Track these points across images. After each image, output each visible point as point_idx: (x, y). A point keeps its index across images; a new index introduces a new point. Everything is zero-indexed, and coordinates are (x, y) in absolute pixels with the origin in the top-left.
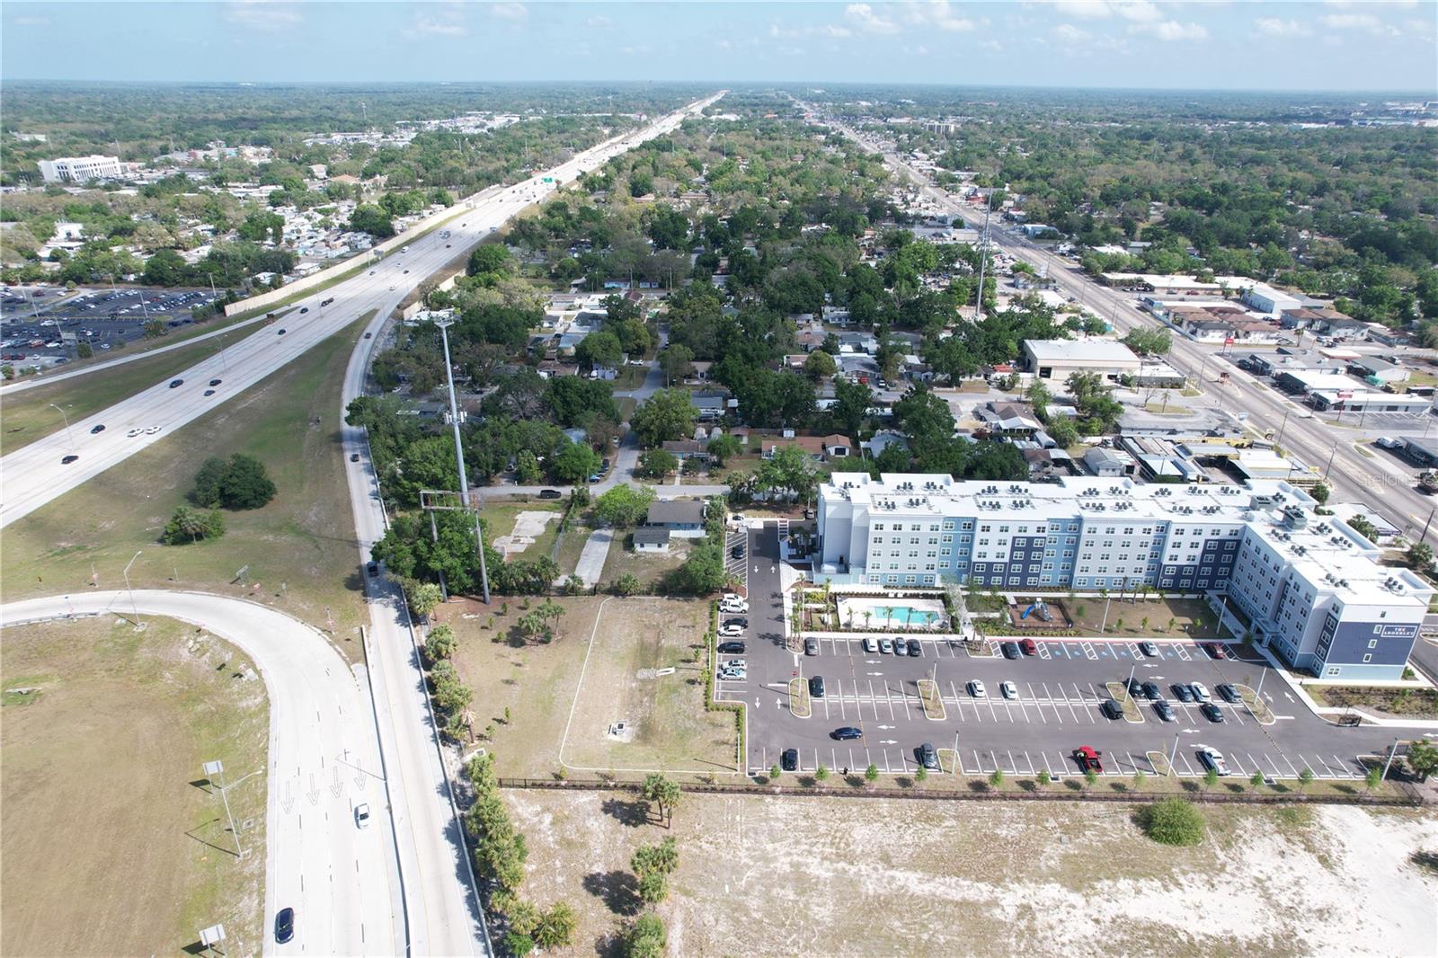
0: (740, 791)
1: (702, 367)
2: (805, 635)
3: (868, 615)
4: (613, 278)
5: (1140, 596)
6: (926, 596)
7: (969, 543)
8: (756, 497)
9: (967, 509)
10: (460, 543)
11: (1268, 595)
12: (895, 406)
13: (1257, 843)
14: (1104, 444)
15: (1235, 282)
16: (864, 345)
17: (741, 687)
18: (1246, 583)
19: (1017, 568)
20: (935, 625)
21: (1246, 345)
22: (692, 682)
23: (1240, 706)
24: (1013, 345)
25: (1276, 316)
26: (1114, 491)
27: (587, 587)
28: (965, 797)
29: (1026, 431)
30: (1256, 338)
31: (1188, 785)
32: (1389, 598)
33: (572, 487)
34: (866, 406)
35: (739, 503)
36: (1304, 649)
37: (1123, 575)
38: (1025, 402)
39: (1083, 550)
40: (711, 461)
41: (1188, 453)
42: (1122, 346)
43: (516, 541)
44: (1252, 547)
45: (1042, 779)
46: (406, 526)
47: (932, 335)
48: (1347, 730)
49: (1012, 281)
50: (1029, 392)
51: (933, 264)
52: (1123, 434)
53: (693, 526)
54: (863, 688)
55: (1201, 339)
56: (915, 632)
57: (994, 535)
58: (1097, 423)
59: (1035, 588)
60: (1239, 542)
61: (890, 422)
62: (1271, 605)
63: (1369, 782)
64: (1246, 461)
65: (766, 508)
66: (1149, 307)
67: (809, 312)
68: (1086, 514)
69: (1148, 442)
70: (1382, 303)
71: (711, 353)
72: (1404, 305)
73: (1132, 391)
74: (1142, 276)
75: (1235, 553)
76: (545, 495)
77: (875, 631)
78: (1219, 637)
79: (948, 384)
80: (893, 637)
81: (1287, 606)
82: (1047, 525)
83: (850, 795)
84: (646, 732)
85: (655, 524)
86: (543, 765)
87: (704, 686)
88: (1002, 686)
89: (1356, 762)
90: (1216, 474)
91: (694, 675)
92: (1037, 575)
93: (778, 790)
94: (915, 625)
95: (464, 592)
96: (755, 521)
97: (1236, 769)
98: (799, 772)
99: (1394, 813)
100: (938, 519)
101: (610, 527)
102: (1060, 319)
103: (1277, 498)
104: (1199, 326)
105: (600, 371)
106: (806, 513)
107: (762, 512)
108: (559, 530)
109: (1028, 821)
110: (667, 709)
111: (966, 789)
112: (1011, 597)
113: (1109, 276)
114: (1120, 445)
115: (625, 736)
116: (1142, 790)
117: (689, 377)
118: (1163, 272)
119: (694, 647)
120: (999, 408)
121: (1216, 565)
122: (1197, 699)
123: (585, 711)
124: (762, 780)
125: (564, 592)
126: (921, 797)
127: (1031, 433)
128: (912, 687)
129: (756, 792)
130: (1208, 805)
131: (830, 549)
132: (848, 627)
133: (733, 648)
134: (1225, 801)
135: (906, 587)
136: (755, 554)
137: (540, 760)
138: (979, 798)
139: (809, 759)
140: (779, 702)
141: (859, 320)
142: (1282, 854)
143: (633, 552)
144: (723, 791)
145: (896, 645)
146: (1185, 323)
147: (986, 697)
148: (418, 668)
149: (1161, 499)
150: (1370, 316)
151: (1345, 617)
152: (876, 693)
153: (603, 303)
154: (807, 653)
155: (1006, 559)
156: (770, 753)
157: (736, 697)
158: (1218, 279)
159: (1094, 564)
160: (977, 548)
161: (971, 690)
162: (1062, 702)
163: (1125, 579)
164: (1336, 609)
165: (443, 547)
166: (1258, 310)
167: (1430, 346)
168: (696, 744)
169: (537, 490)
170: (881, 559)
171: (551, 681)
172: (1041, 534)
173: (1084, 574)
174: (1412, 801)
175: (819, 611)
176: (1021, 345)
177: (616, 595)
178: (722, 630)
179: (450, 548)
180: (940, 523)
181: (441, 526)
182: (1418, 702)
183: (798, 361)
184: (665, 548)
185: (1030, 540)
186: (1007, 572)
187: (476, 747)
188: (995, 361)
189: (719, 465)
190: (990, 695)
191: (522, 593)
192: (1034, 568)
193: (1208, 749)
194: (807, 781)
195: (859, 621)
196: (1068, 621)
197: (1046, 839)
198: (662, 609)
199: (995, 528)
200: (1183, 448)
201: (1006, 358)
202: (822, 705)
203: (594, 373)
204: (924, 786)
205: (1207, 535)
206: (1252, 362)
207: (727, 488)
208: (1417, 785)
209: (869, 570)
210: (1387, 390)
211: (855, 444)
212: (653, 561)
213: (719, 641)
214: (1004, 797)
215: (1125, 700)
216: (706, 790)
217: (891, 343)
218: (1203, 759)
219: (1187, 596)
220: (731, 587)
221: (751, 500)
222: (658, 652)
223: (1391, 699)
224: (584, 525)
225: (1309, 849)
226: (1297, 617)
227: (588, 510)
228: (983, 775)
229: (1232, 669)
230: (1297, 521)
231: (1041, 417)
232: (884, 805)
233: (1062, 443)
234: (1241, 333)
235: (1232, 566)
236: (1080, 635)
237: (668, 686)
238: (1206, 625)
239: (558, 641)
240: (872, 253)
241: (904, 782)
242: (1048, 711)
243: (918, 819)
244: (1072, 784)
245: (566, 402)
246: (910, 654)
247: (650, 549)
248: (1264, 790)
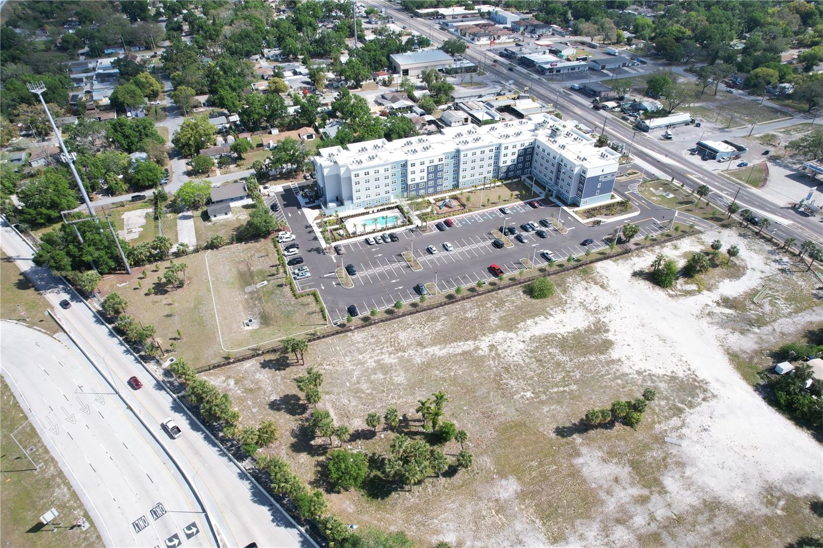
0: (333, 335)
1: (203, 99)
2: (334, 244)
3: (364, 225)
5: (493, 185)
6: (389, 209)
7: (404, 175)
8: (271, 173)
9: (400, 156)
10: (101, 241)
11: (552, 172)
12: (332, 104)
13: (576, 287)
14: (449, 108)
15: (485, 8)
16: (298, 70)
17: (310, 281)
18: (539, 168)
19: (431, 183)
20: (399, 222)
21: (500, 43)
22: (281, 286)
23: (552, 228)
24: (384, 59)
25: (509, 26)
26: (469, 132)
27: (191, 248)
28: (446, 304)
29: (407, 107)
30: (504, 39)
31: (542, 270)
32: (603, 162)
33: (153, 190)
34: (317, 107)
35: (263, 179)
36: (571, 195)
37: (483, 176)
38: (401, 92)
39: (462, 167)
40: (235, 156)
41: (492, 106)
42: (441, 51)
43: (130, 232)
44: (541, 149)
45: (479, 285)
46: (55, 238)
47: (336, 59)
48: (596, 228)
49: (368, 20)
50: (402, 85)
51: (321, 14)
52: (456, 101)
53: (241, 198)
54: (375, 265)
55: (477, 43)
56: (390, 228)
57: (418, 168)
58: (444, 98)
59: (442, 192)
60: (533, 148)
61: (331, 114)
62: (553, 176)
63: (612, 248)
64: (520, 106)
65: (280, 178)
66: (446, 27)
67: (256, 54)
68: (461, 147)
69: (470, 103)
70: (555, 13)
71: (206, 89)
72: (564, 14)
73: (453, 77)
74: (438, 9)
75: (532, 154)
76: (135, 199)
77: (370, 233)
78: (534, 197)
79: (356, 87)
80: (381, 234)
81: (562, 176)
82: (443, 157)
83: (390, 319)
84: (265, 320)
85: (218, 202)
86: (215, 354)
87: (288, 286)
88: (443, 245)
89: (603, 241)
90: (507, 116)
91: (280, 281)
92: (442, 185)
93: (353, 328)
94: (390, 225)
95: (112, 271)
96: (277, 188)
97: (559, 257)
98: (360, 316)
99: (622, 258)
100: (388, 164)
101: (188, 210)
102: (404, 39)
103: (545, 122)
104: (475, 36)
105: (134, 113)
106: (305, 178)
107: (279, 181)
108: (156, 218)
109: (478, 307)
110: (273, 304)
111: (444, 300)
112: (431, 199)
113: (420, 11)
114: (457, 107)
115: (255, 326)
116: (524, 277)
117: (196, 107)
118: (447, 6)
119: (273, 266)
120: (389, 97)
121: (524, 162)
122: (533, 230)
123: (225, 319)
124: (343, 325)
125: (177, 255)
126: (425, 310)
127: (410, 108)
128: (399, 257)
129: (341, 332)
130: (552, 277)
131: (329, 194)
132: (355, 234)
133: (295, 262)
134: (558, 273)
135: (376, 206)
136: (285, 206)
137: (212, 353)
138: (453, 303)
139: (363, 308)
140: (334, 283)
141: (288, 56)
142: (586, 288)
143: (210, 221)
144: (324, 337)
145: (383, 238)
146: (467, 34)
147: (438, 254)
148: (103, 324)
149: (492, 132)
150: (551, 21)
151: (589, 175)
152: (383, 265)
153: (115, 64)
154: (338, 254)
155: (425, 180)
156: (341, 311)
157: (310, 287)
158: (476, 7)
159: (468, 173)
160: (410, 177)
161: (429, 251)
162: (475, 246)
163: (485, 178)
164: (584, 172)
165: (89, 245)
166: (500, 23)
167: (580, 35)
168: (298, 317)
169: (129, 197)
170: (362, 193)
171: (195, 307)
172: (441, 163)
173: (464, 179)
174: (627, 251)
175: (336, 230)
176: (388, 57)
177: (212, 249)
178: (286, 253)
179: (95, 244)
180: (389, 167)
181: (83, 234)
182: (619, 208)
183: (263, 85)
184: (230, 215)
185: (436, 166)
186: (426, 187)
187: (167, 358)
188: (376, 69)
189: (240, 158)
190: (440, 252)
191: (150, 262)
192: (439, 181)
193: (545, 252)
194: (366, 319)
195: (360, 230)
196: (463, 205)
197: (489, 312)
198: (244, 250)
199: (418, 164)
200: (488, 104)
201: (382, 67)
202: (358, 278)
203: (129, 114)
204: (425, 304)
205: (519, 147)
206: (505, 52)
207: (253, 171)
208: (627, 244)
209: (355, 201)
210: (568, 60)
211: (316, 129)
212: (224, 225)
213: (286, 260)
214: (463, 299)
215: (503, 239)
216: (314, 340)
217: (315, 67)
218: (544, 256)
219: (514, 180)
220: (280, 228)
221: (270, 176)
222: (252, 275)
223: (609, 209)
224: (171, 212)
225: (596, 283)
226: (567, 180)
227: (169, 202)
228: (452, 291)
229: (544, 212)
230: (558, 133)
231: (412, 98)
232: (409, 319)
233: (429, 111)
234: (496, 37)
235: (531, 161)
236: (471, 211)
237: (267, 292)
238: (527, 195)
239: (188, 284)
240: (279, 11)
241: (414, 305)
242: (469, 252)
243: (427, 321)
244: (492, 284)
245: (126, 137)
246: (392, 241)
247: (221, 217)
248: (573, 263)
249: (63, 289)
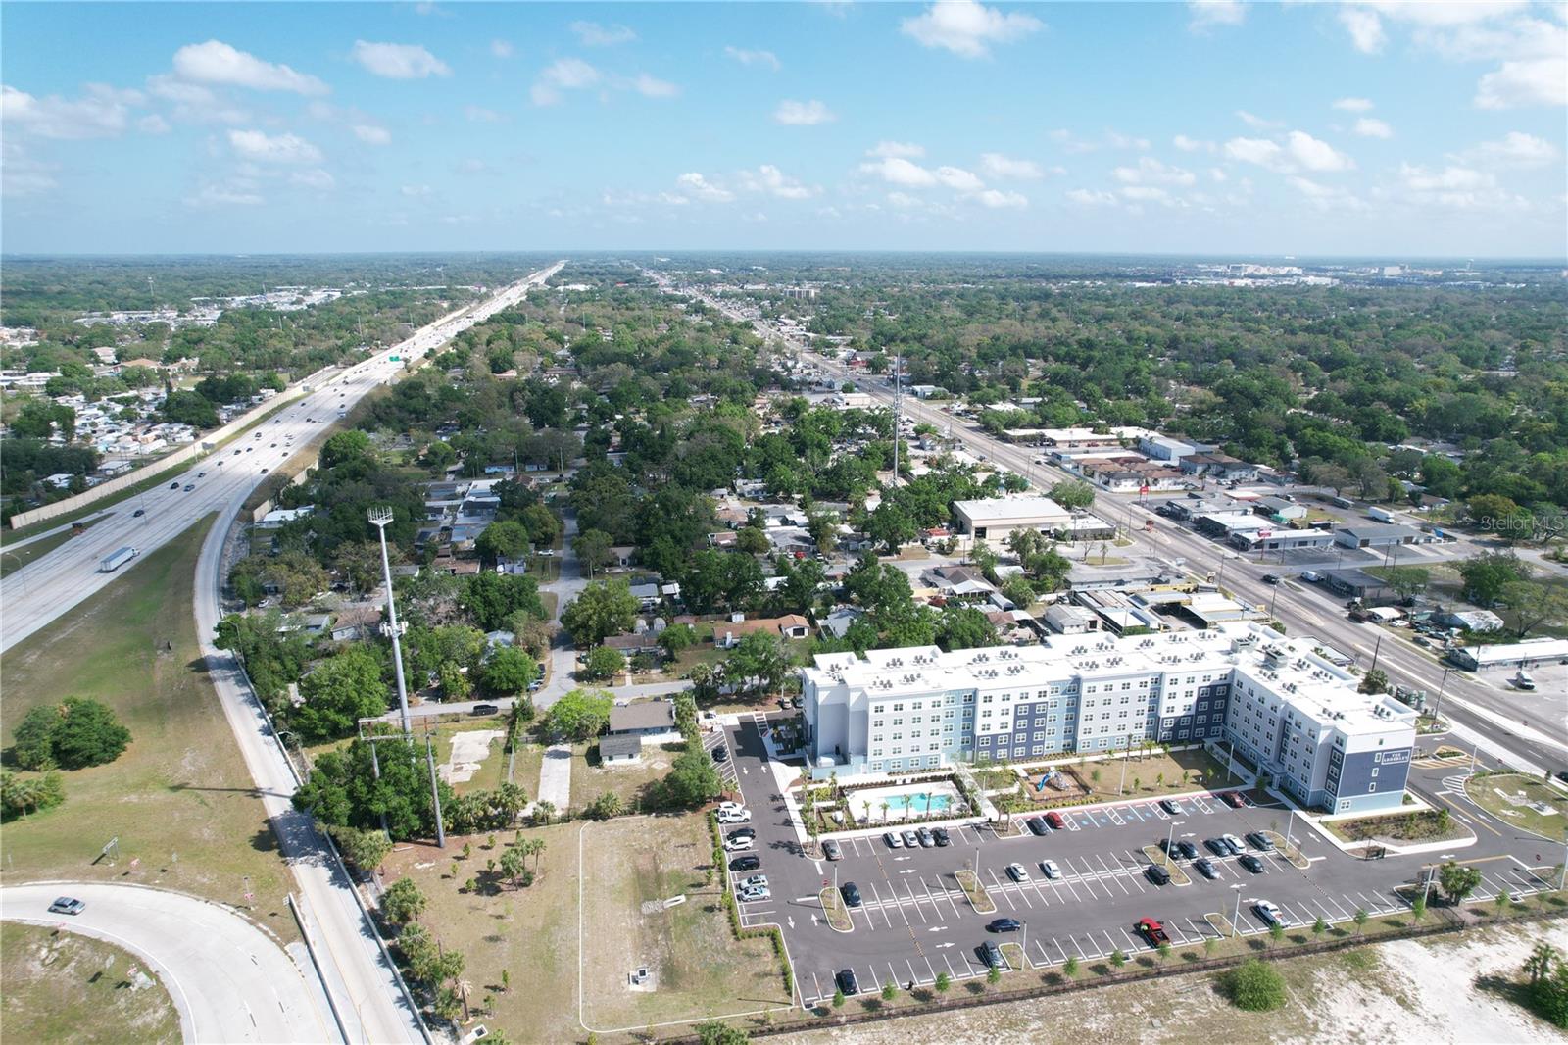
0: (801, 1028)
1: (624, 552)
2: (822, 838)
3: (885, 807)
4: (493, 462)
5: (1146, 752)
6: (935, 779)
7: (970, 717)
8: (722, 690)
9: (964, 681)
10: (408, 778)
11: (1269, 737)
12: (845, 577)
13: (1337, 995)
14: (1061, 600)
15: (1130, 433)
16: (790, 517)
17: (769, 907)
18: (1242, 726)
19: (1021, 737)
20: (954, 809)
21: (1157, 492)
22: (710, 909)
23: (1273, 853)
24: (943, 508)
25: (1175, 462)
26: (1100, 647)
27: (558, 813)
28: (1042, 994)
29: (980, 594)
30: (1165, 484)
31: (1254, 944)
32: (1380, 725)
33: (514, 699)
34: (818, 582)
35: (705, 700)
36: (1314, 786)
37: (1126, 733)
38: (970, 565)
39: (1084, 711)
40: (663, 655)
41: (1144, 603)
42: (1049, 501)
43: (458, 769)
44: (1245, 690)
45: (1116, 960)
46: (337, 764)
47: (859, 504)
48: (1375, 863)
49: (918, 443)
50: (973, 554)
51: (838, 430)
52: (1074, 588)
53: (663, 730)
54: (900, 890)
55: (1115, 490)
56: (936, 819)
57: (996, 706)
58: (1050, 581)
59: (1041, 757)
60: (1229, 686)
61: (841, 596)
62: (1273, 745)
63: (1417, 914)
64: (1200, 605)
65: (736, 702)
66: (1058, 461)
67: (722, 487)
68: (1083, 673)
69: (1101, 594)
70: (1262, 445)
71: (632, 537)
72: (1280, 447)
73: (1069, 546)
74: (1043, 431)
75: (1226, 697)
76: (479, 711)
77: (894, 824)
78: (1231, 784)
79: (888, 553)
80: (916, 827)
81: (1291, 746)
82: (1048, 689)
83: (922, 1012)
84: (671, 976)
85: (619, 732)
86: (563, 1034)
87: (725, 912)
88: (1042, 866)
89: (1394, 894)
90: (1174, 622)
91: (710, 900)
92: (1042, 743)
93: (843, 1020)
94: (935, 812)
95: (412, 837)
96: (727, 719)
97: (1294, 920)
98: (860, 995)
99: (1444, 941)
100: (939, 694)
101: (565, 741)
102: (981, 477)
103: (1251, 638)
104: (1111, 477)
105: (508, 566)
106: (781, 704)
107: (733, 706)
108: (508, 750)
109: (1113, 1009)
110: (689, 945)
111: (1039, 984)
112: (1020, 768)
113: (1011, 433)
114: (1075, 600)
115: (649, 985)
116: (1214, 956)
117: (610, 565)
118: (1060, 426)
119: (701, 868)
120: (948, 573)
121: (1210, 712)
122: (1233, 852)
123: (595, 961)
124: (823, 1011)
125: (532, 822)
126: (997, 1001)
127: (986, 596)
128: (950, 880)
129: (819, 1026)
130: (1280, 962)
131: (824, 739)
132: (864, 823)
133: (743, 864)
134: (1293, 954)
135: (910, 772)
136: (739, 753)
137: (558, 1029)
138: (1057, 992)
139: (867, 980)
140: (814, 918)
141: (776, 493)
142: (1363, 1001)
143: (601, 767)
144: (782, 1031)
145: (920, 836)
146: (1096, 475)
147: (1029, 882)
148: (373, 936)
149: (1146, 650)
150: (1255, 458)
151: (1350, 749)
152: (915, 894)
153: (495, 489)
154: (829, 858)
155: (1010, 730)
156: (822, 978)
157: (767, 919)
158: (1114, 430)
159: (1097, 723)
160: (980, 721)
161: (1012, 875)
162: (1106, 874)
163: (1130, 737)
164: (1340, 742)
165: (387, 784)
166: (1157, 457)
167: (1314, 483)
168: (735, 980)
169: (469, 706)
170: (886, 744)
171: (545, 930)
172: (1042, 699)
173: (1088, 736)
174: (1456, 926)
175: (828, 809)
176: (951, 506)
177: (595, 819)
178: (729, 844)
179: (396, 784)
180: (942, 699)
181: (383, 761)
182: (1424, 825)
183: (727, 538)
184: (637, 760)
185: (1032, 706)
186: (1011, 745)
187: (473, 1025)
188: (927, 524)
189: (671, 658)
190: (1033, 878)
191: (481, 829)
192: (1037, 736)
193: (1262, 903)
194: (871, 1004)
195: (875, 815)
196: (1085, 788)
197: (1138, 1026)
198: (651, 830)
199: (996, 698)
200: (1136, 598)
201: (938, 520)
202: (862, 914)
203: (500, 568)
204: (998, 988)
205: (1200, 683)
206: (1169, 508)
207: (690, 684)
208: (1454, 908)
209: (871, 757)
210: (1293, 527)
211: (812, 620)
212: (624, 776)
213: (728, 858)
214: (1080, 987)
215: (1168, 865)
216: (762, 1033)
217: (820, 514)
218: (1259, 913)
219: (1190, 747)
220: (725, 794)
221: (718, 695)
222: (659, 879)
223: (1402, 826)
224: (535, 742)
225: (1386, 992)
226: (1303, 755)
227: (534, 723)
228: (1056, 966)
229: (1256, 818)
230: (1280, 660)
231: (990, 577)
232: (961, 1016)
233: (1021, 604)
234: (1150, 480)
235: (1224, 711)
236: (1101, 801)
237: (684, 918)
238: (1216, 778)
239: (540, 882)
240: (769, 421)
241: (974, 987)
242: (1095, 885)
243: (1000, 1026)
244: (1143, 961)
245: (487, 602)
246: (938, 844)
247: (621, 762)
248: (1325, 937)
249: (325, 859)
